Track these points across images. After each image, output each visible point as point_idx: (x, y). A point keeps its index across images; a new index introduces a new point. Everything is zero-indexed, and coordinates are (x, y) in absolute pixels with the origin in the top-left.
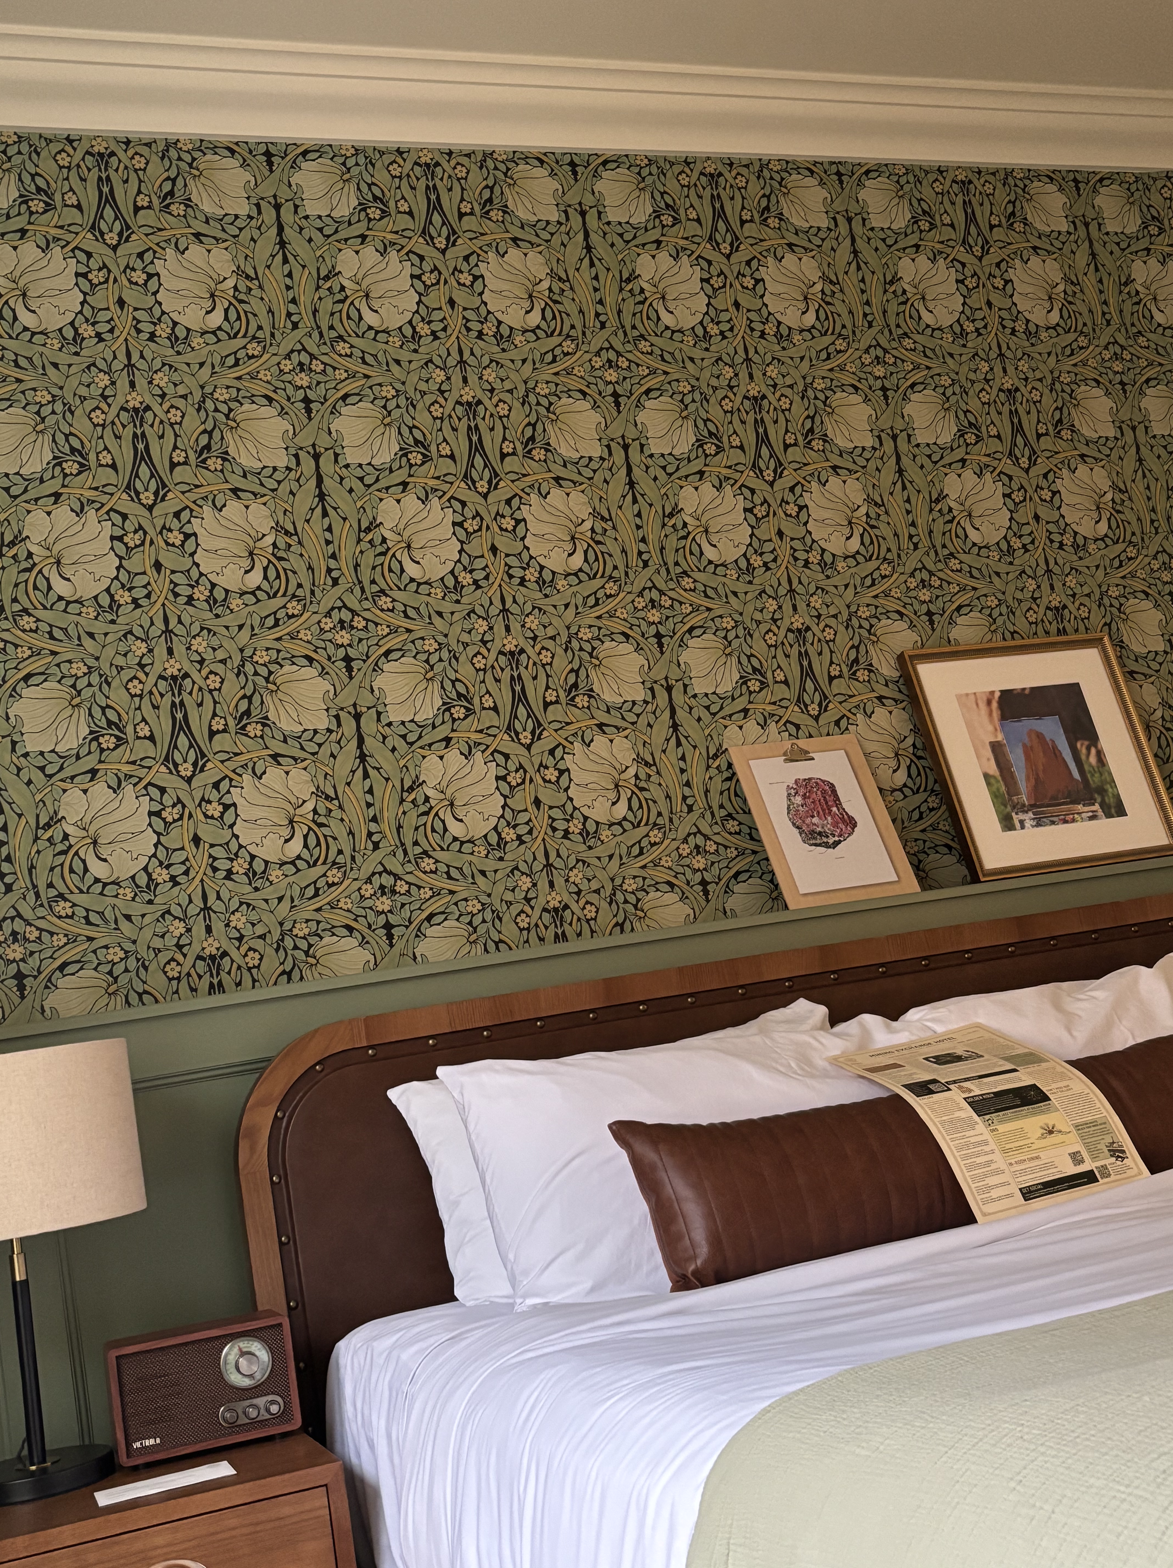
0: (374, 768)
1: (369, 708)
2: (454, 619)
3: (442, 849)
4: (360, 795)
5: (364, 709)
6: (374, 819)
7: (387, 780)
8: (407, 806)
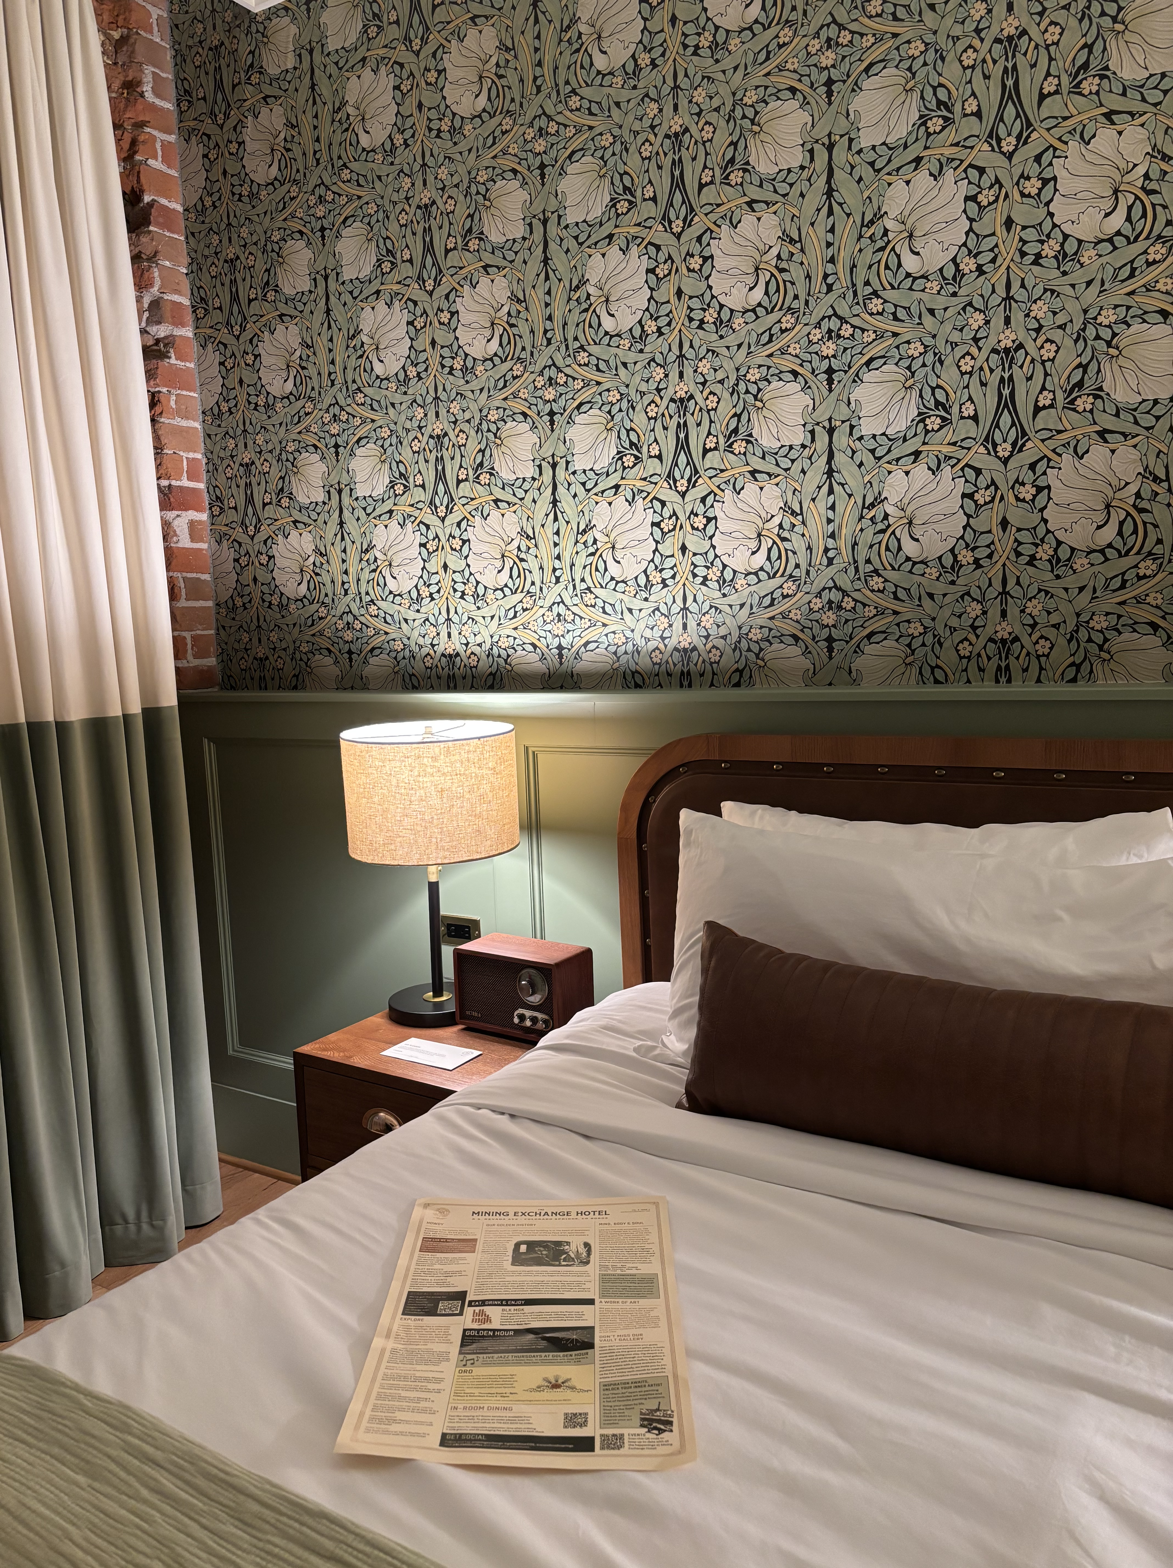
0: (839, 484)
1: (843, 422)
2: (947, 316)
3: (893, 569)
4: (823, 511)
5: (838, 423)
6: (832, 536)
7: (850, 496)
8: (866, 523)
